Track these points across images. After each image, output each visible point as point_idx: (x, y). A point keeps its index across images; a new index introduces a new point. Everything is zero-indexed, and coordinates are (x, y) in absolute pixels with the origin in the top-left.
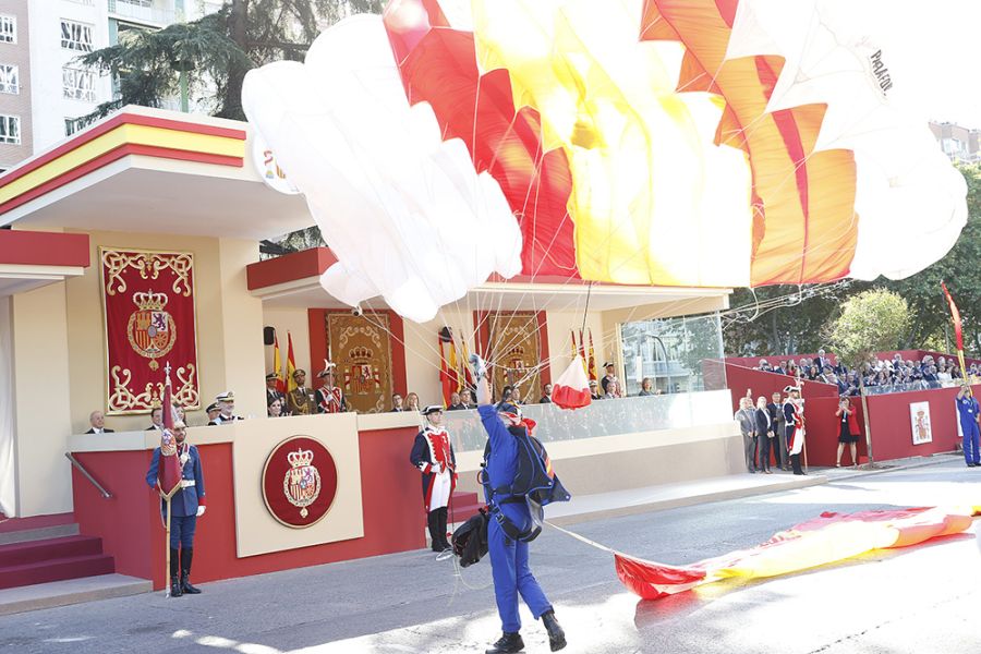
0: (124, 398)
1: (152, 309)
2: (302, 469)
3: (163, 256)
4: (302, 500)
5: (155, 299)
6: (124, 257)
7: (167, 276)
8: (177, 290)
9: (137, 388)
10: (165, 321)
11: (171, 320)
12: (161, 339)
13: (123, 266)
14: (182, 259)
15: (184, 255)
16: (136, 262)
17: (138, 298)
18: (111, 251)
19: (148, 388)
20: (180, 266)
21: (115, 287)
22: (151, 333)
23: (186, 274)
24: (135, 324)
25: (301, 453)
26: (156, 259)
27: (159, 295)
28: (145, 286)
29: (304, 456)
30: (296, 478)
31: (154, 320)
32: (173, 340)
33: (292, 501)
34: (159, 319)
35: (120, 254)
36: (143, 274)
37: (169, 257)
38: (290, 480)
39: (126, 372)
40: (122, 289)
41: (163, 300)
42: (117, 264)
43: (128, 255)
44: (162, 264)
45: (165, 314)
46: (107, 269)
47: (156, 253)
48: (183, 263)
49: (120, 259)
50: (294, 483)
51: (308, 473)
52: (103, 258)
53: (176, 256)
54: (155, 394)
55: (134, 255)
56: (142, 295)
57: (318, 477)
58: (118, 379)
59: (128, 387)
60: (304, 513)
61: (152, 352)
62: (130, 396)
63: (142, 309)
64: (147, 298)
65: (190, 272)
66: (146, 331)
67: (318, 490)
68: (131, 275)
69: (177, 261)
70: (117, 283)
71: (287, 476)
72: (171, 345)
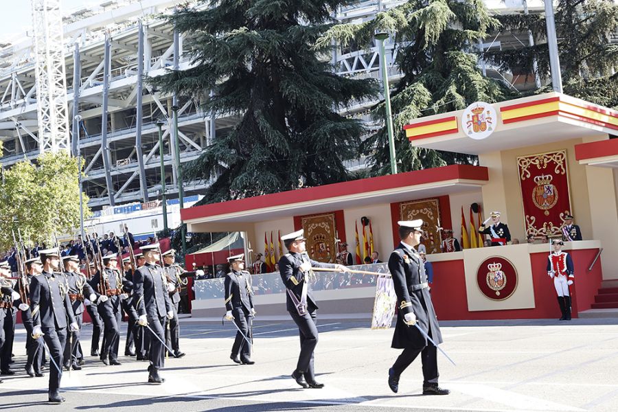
0: (532, 231)
1: (545, 184)
2: (496, 273)
3: (549, 155)
4: (497, 287)
5: (545, 178)
6: (528, 159)
7: (552, 165)
8: (557, 172)
9: (538, 225)
10: (551, 189)
11: (555, 188)
12: (549, 199)
13: (528, 164)
14: (559, 154)
15: (560, 152)
16: (534, 161)
17: (537, 179)
18: (522, 158)
19: (544, 225)
20: (558, 159)
21: (525, 176)
22: (545, 196)
23: (562, 162)
24: (536, 193)
25: (494, 265)
26: (545, 157)
27: (547, 176)
28: (539, 172)
29: (496, 266)
30: (492, 277)
31: (545, 189)
32: (556, 199)
33: (491, 287)
34: (548, 189)
35: (526, 158)
36: (538, 166)
37: (552, 155)
38: (489, 277)
39: (532, 218)
40: (528, 176)
41: (550, 178)
42: (525, 164)
43: (530, 158)
44: (548, 159)
45: (551, 185)
46: (520, 167)
47: (544, 154)
48: (560, 156)
49: (526, 161)
50: (491, 279)
51: (498, 274)
52: (518, 162)
53: (556, 154)
54: (548, 228)
55: (533, 157)
56: (539, 177)
57: (504, 276)
58: (528, 221)
59: (533, 225)
60: (498, 293)
61: (546, 207)
62: (535, 230)
63: (539, 185)
64: (541, 179)
65: (564, 161)
66: (542, 196)
67: (505, 283)
68: (532, 168)
69: (556, 156)
70: (526, 173)
71: (488, 276)
72: (556, 201)
